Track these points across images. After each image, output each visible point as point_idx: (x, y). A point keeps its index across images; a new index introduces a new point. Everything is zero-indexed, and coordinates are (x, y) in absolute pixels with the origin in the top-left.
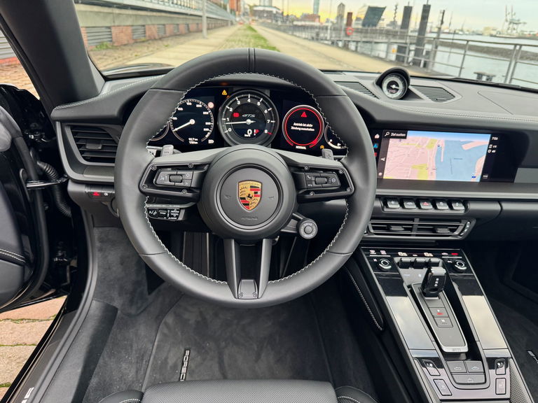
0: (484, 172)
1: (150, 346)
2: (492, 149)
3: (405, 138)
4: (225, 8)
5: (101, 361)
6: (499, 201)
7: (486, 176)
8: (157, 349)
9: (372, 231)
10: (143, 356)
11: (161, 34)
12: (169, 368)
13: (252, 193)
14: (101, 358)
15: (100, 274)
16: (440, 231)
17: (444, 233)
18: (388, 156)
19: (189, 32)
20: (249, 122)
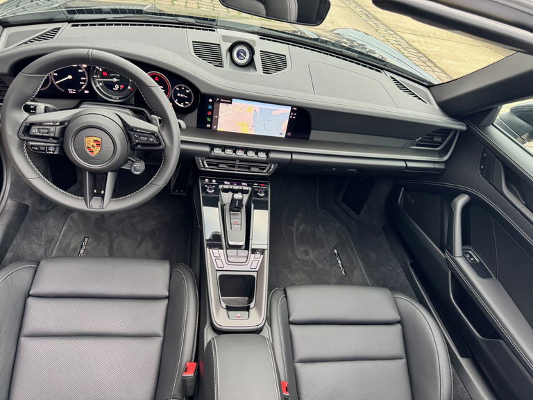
0: (288, 131)
1: (57, 234)
2: (293, 116)
3: (231, 103)
5: (14, 242)
6: (291, 153)
7: (289, 134)
8: (63, 236)
9: (207, 166)
10: (51, 240)
12: (70, 249)
13: (95, 144)
14: (15, 240)
15: (13, 180)
16: (252, 169)
17: (255, 171)
18: (220, 115)
20: (115, 80)
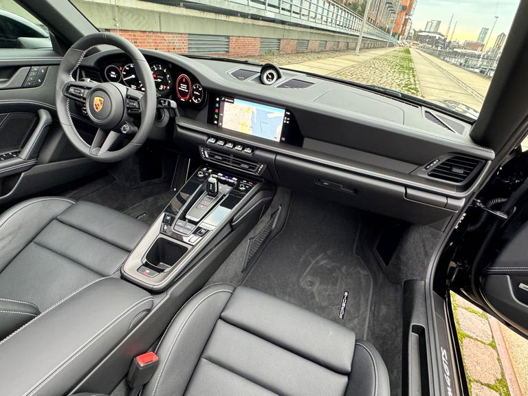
0: (282, 136)
2: (287, 120)
3: (233, 103)
4: (388, 32)
6: (277, 154)
7: (283, 139)
9: (207, 156)
11: (322, 48)
17: (245, 168)
18: (224, 113)
19: (348, 49)
